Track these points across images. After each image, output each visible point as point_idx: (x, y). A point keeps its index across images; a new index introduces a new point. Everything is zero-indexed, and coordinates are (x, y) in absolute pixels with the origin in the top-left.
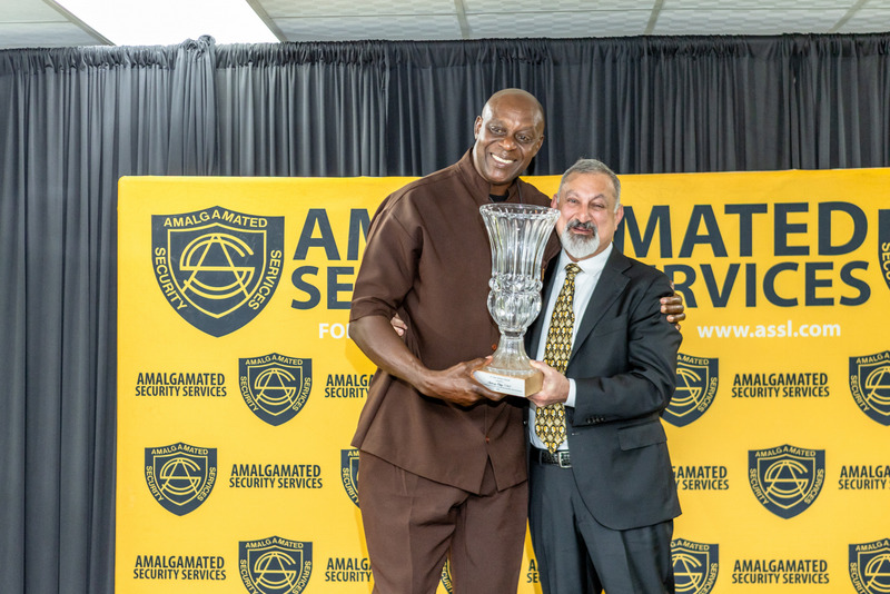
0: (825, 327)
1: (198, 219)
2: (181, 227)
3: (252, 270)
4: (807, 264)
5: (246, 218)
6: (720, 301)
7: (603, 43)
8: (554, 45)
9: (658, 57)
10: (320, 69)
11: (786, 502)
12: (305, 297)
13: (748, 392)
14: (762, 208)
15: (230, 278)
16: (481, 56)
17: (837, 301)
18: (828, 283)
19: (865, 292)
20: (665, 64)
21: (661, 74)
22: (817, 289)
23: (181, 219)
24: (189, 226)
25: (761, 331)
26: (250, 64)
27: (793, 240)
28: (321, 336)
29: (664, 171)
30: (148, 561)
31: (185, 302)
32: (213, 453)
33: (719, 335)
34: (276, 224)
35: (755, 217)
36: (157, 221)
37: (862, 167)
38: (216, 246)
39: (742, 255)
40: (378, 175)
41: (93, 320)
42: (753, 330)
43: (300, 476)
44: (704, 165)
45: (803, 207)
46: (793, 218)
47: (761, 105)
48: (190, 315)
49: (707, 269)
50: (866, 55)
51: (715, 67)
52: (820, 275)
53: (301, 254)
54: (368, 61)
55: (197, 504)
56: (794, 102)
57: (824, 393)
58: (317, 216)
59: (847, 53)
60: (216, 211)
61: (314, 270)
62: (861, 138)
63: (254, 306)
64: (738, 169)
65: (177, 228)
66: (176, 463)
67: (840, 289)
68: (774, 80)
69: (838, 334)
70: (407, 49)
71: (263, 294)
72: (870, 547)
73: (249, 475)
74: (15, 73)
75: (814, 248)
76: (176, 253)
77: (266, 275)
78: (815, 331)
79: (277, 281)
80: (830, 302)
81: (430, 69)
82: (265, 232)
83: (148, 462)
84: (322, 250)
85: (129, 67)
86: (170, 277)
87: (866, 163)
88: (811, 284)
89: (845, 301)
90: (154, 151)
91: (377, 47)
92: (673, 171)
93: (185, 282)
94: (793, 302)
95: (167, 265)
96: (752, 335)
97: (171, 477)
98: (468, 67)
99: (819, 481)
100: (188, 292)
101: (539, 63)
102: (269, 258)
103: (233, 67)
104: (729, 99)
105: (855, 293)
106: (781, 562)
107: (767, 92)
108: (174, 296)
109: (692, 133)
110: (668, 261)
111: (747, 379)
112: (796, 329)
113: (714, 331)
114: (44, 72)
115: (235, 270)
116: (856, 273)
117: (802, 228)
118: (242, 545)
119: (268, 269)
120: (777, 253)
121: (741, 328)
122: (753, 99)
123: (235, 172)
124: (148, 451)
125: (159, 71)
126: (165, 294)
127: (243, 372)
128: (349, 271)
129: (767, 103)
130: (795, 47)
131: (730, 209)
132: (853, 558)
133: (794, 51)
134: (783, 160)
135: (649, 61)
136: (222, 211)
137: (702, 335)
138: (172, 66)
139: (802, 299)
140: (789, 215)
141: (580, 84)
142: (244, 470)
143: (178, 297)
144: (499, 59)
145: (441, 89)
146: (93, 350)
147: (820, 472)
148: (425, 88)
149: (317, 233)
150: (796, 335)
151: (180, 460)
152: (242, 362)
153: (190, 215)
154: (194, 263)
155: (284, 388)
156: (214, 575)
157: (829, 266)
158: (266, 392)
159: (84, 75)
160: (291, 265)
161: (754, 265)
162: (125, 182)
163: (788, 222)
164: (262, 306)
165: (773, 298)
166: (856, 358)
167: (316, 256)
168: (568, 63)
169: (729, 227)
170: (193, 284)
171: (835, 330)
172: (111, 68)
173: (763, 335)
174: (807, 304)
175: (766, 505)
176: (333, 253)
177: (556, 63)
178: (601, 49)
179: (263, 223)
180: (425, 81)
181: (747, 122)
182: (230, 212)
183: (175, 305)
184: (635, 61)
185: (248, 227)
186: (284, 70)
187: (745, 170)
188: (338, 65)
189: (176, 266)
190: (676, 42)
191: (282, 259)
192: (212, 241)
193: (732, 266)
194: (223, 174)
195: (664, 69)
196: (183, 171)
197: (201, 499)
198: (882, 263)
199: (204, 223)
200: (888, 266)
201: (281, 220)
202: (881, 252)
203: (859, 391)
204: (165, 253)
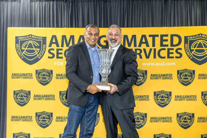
0: (172, 63)
1: (26, 37)
2: (22, 39)
3: (39, 49)
4: (168, 49)
5: (37, 37)
6: (148, 57)
10: (55, 3)
11: (162, 104)
12: (51, 56)
13: (154, 78)
14: (157, 36)
15: (34, 51)
17: (175, 57)
18: (172, 53)
19: (181, 55)
21: (134, 5)
22: (170, 54)
23: (22, 37)
24: (24, 39)
25: (157, 64)
26: (39, 1)
27: (165, 43)
28: (55, 65)
29: (135, 27)
30: (14, 117)
31: (23, 57)
32: (29, 92)
33: (147, 65)
34: (44, 39)
35: (155, 37)
36: (17, 38)
38: (30, 44)
39: (153, 46)
40: (68, 27)
42: (155, 64)
43: (50, 97)
44: (144, 26)
45: (167, 36)
46: (164, 38)
47: (157, 12)
48: (24, 60)
49: (145, 50)
50: (182, 0)
51: (147, 3)
52: (171, 51)
53: (50, 45)
54: (66, 1)
56: (165, 11)
57: (171, 79)
58: (54, 37)
60: (30, 36)
61: (53, 49)
62: (181, 20)
63: (39, 58)
64: (152, 27)
65: (21, 39)
66: (21, 94)
67: (175, 55)
68: (160, 6)
69: (175, 65)
71: (41, 55)
72: (182, 114)
73: (38, 97)
75: (169, 45)
76: (21, 45)
77: (42, 50)
78: (169, 64)
79: (45, 52)
80: (173, 57)
81: (81, 3)
82: (42, 40)
83: (14, 94)
84: (55, 45)
85: (10, 2)
86: (19, 51)
87: (182, 25)
88: (169, 53)
89: (176, 57)
90: (16, 21)
92: (137, 27)
93: (23, 52)
94: (164, 58)
95: (19, 48)
96: (155, 65)
97: (20, 98)
98: (90, 2)
99: (170, 99)
100: (24, 54)
101: (106, 2)
102: (43, 46)
103: (35, 2)
104: (150, 11)
105: (179, 55)
106: (161, 117)
107: (159, 9)
108: (20, 55)
109: (142, 18)
110: (136, 48)
111: (154, 75)
112: (165, 64)
113: (146, 64)
115: (35, 49)
116: (179, 51)
117: (167, 40)
118: (36, 113)
119: (42, 49)
120: (161, 46)
121: (152, 63)
122: (156, 11)
123: (35, 26)
124: (14, 92)
125: (17, 3)
126: (18, 55)
127: (36, 73)
128: (62, 50)
129: (159, 11)
131: (150, 36)
132: (178, 117)
134: (162, 24)
135: (132, 2)
136: (32, 35)
137: (143, 65)
138: (20, 1)
139: (166, 57)
141: (116, 7)
142: (37, 96)
143: (21, 55)
144: (97, 1)
145: (83, 7)
146: (2, 67)
147: (170, 97)
148: (80, 7)
149: (54, 41)
150: (165, 65)
151: (22, 94)
152: (36, 71)
153: (24, 36)
154: (25, 48)
155: (46, 77)
156: (30, 120)
157: (173, 49)
158: (42, 78)
160: (48, 48)
161: (155, 49)
163: (164, 39)
164: (41, 58)
165: (160, 56)
166: (179, 71)
167: (54, 46)
168: (113, 1)
169: (150, 40)
170: (25, 52)
171: (174, 64)
172: (6, 2)
173: (158, 65)
174: (168, 58)
175: (158, 104)
176: (58, 46)
177: (110, 2)
179: (41, 38)
180: (80, 6)
181: (154, 16)
182: (34, 36)
183: (21, 57)
184: (128, 1)
185: (38, 39)
186: (46, 3)
187: (154, 27)
188: (59, 2)
189: (21, 48)
191: (46, 47)
192: (29, 42)
193: (150, 49)
194: (32, 27)
195: (135, 3)
196: (23, 26)
197: (27, 103)
198: (185, 48)
199: (27, 38)
200: (187, 49)
201: (46, 38)
202: (185, 46)
203: (179, 78)
204: (18, 45)
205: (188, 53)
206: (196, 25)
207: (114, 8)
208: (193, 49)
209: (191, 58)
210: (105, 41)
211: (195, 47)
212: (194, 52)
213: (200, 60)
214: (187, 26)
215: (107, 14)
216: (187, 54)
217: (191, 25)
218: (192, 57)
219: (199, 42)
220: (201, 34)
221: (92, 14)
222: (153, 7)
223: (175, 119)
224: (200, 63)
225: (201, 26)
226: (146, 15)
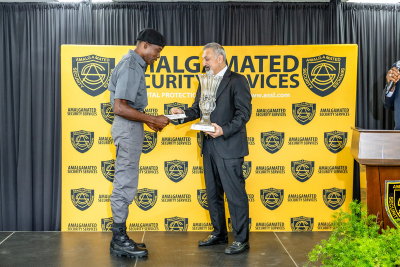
0: (285, 94)
1: (87, 59)
3: (105, 75)
4: (280, 75)
5: (103, 59)
6: (253, 86)
7: (217, 4)
8: (201, 4)
9: (234, 8)
10: (126, 10)
11: (272, 148)
13: (261, 115)
14: (266, 57)
15: (97, 78)
16: (178, 7)
17: (289, 86)
18: (286, 81)
19: (298, 83)
20: (236, 11)
21: (235, 14)
22: (283, 83)
23: (82, 59)
24: (84, 61)
26: (104, 8)
27: (276, 67)
29: (235, 45)
30: (72, 167)
31: (83, 85)
32: (92, 133)
34: (112, 61)
35: (264, 59)
36: (74, 59)
37: (298, 44)
38: (93, 68)
39: (260, 72)
41: (53, 91)
42: (263, 95)
44: (248, 43)
45: (279, 57)
46: (276, 60)
47: (266, 24)
48: (84, 89)
49: (249, 76)
50: (299, 9)
52: (284, 78)
54: (142, 8)
55: (88, 149)
56: (276, 24)
57: (284, 115)
59: (293, 8)
60: (93, 56)
62: (297, 35)
63: (105, 87)
64: (259, 45)
65: (80, 61)
66: (81, 137)
67: (290, 83)
68: (270, 16)
69: (289, 96)
70: (154, 4)
71: (108, 83)
72: (297, 162)
74: (26, 10)
75: (282, 70)
76: (80, 69)
77: (109, 77)
78: (282, 96)
80: (286, 87)
81: (162, 11)
82: (109, 63)
83: (72, 136)
85: (64, 9)
86: (78, 77)
87: (299, 43)
88: (281, 81)
89: (291, 86)
90: (72, 36)
91: (145, 4)
92: (238, 45)
93: (83, 79)
94: (275, 87)
95: (77, 73)
96: (262, 97)
97: (79, 141)
98: (174, 11)
99: (282, 142)
100: (84, 82)
101: (196, 10)
102: (110, 71)
103: (98, 9)
104: (256, 22)
105: (294, 84)
106: (270, 167)
107: (268, 20)
108: (79, 83)
109: (245, 33)
111: (261, 110)
112: (276, 95)
114: (36, 10)
115: (99, 75)
116: (295, 78)
117: (278, 64)
118: (102, 162)
119: (110, 75)
120: (271, 71)
121: (259, 94)
122: (264, 23)
123: (99, 44)
124: (72, 133)
125: (74, 11)
126: (77, 83)
127: (102, 108)
129: (268, 24)
130: (277, 6)
131: (256, 57)
132: (292, 166)
133: (277, 7)
134: (272, 42)
135: (231, 10)
136: (95, 56)
138: (78, 9)
139: (278, 86)
140: (274, 59)
141: (209, 17)
142: (103, 139)
143: (81, 84)
144: (184, 8)
145: (165, 17)
146: (53, 100)
147: (283, 139)
148: (160, 17)
150: (276, 97)
152: (102, 104)
153: (84, 57)
154: (86, 73)
156: (93, 172)
157: (287, 75)
158: (109, 114)
159: (49, 11)
161: (263, 75)
162: (63, 46)
163: (274, 61)
165: (269, 85)
166: (294, 104)
168: (206, 10)
169: (256, 63)
170: (86, 79)
172: (58, 9)
173: (266, 97)
174: (280, 87)
175: (266, 150)
177: (202, 10)
178: (216, 5)
179: (108, 60)
180: (160, 15)
181: (262, 30)
182: (97, 57)
183: (80, 86)
184: (227, 10)
185: (103, 61)
186: (114, 10)
187: (261, 45)
188: (132, 9)
189: (80, 74)
190: (240, 4)
192: (92, 66)
193: (257, 75)
194: (95, 44)
195: (236, 12)
196: (82, 43)
197: (89, 148)
198: (303, 75)
199: (89, 60)
200: (305, 76)
201: (114, 59)
202: (303, 71)
203: (295, 114)
204: (76, 70)
205: (307, 80)
206: (318, 43)
207: (208, 19)
208: (314, 75)
209: (311, 87)
210: (195, 65)
211: (316, 73)
212: (315, 80)
213: (323, 90)
214: (306, 44)
215: (197, 27)
216: (305, 82)
217: (311, 43)
218: (313, 86)
219: (321, 66)
220: (324, 55)
221: (177, 25)
222: (260, 18)
223: (288, 168)
224: (323, 94)
225: (325, 44)
226: (251, 28)
